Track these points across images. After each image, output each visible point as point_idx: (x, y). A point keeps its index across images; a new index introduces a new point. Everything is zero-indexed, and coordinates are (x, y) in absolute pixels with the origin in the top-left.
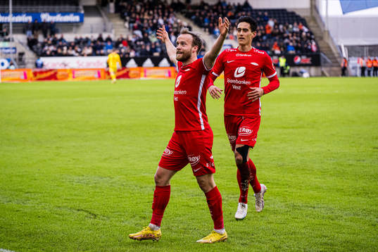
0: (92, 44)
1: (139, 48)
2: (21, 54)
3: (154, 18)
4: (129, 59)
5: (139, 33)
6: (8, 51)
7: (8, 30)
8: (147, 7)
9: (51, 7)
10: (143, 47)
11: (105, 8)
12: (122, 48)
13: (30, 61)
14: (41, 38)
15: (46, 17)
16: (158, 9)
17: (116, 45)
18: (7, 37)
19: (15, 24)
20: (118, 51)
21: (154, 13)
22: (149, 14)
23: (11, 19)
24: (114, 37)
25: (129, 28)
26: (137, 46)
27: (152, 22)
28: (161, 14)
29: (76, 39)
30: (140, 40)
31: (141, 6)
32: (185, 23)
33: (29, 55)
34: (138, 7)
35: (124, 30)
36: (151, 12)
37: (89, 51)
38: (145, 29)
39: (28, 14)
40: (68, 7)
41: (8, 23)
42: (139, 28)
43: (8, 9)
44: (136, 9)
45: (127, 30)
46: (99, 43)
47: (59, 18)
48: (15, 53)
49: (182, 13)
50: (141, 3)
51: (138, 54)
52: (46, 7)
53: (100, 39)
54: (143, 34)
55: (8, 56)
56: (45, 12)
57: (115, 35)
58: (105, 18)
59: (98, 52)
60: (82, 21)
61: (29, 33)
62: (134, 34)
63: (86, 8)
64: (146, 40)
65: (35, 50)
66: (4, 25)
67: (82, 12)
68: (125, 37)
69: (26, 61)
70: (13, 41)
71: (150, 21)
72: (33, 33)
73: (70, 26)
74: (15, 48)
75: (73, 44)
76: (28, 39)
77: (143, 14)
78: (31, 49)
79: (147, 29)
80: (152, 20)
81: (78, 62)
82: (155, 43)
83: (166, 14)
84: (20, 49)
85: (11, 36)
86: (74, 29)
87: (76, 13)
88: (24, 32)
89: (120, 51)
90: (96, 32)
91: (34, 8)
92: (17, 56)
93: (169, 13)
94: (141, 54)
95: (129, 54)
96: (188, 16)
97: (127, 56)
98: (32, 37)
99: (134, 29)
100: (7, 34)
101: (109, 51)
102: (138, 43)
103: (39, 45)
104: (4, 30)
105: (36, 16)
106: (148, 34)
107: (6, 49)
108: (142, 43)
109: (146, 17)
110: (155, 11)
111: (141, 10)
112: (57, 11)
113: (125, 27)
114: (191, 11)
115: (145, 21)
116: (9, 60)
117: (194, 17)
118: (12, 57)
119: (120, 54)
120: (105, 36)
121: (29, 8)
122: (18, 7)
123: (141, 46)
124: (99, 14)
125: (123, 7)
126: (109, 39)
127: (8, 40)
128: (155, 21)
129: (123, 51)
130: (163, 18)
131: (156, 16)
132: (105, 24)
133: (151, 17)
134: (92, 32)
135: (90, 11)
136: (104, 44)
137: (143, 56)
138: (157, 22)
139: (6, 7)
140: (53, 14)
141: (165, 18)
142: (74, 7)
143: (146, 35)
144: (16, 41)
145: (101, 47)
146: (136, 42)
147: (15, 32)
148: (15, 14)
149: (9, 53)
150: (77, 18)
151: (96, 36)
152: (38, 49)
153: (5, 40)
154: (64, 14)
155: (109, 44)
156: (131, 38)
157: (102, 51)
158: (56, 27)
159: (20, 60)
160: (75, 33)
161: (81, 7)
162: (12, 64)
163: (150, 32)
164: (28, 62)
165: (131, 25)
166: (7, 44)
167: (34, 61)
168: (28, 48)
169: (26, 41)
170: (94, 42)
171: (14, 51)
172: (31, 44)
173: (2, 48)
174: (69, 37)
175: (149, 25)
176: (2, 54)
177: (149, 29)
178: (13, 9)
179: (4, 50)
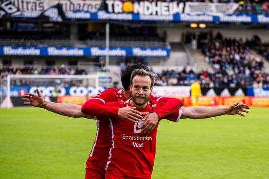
0: (178, 76)
1: (218, 80)
2: (116, 84)
3: (231, 54)
4: (209, 89)
5: (217, 67)
6: (104, 80)
7: (105, 62)
8: (225, 45)
9: (142, 44)
10: (222, 79)
11: (188, 45)
12: (203, 80)
15: (137, 52)
16: (235, 46)
17: (198, 77)
18: (104, 69)
19: (111, 57)
20: (199, 82)
21: (231, 49)
22: (227, 51)
23: (107, 53)
24: (197, 70)
25: (210, 63)
26: (216, 78)
27: (230, 58)
28: (238, 51)
29: (163, 71)
30: (219, 73)
31: (220, 44)
32: (258, 59)
34: (218, 45)
35: (204, 64)
36: (229, 49)
37: (175, 81)
38: (223, 64)
39: (122, 49)
40: (156, 44)
41: (104, 57)
42: (219, 62)
43: (105, 44)
44: (215, 46)
45: (207, 64)
46: (183, 75)
47: (148, 53)
48: (110, 82)
49: (255, 50)
50: (219, 41)
51: (217, 85)
52: (138, 43)
53: (184, 72)
54: (221, 68)
55: (105, 85)
56: (136, 47)
57: (198, 68)
58: (189, 54)
59: (182, 83)
60: (168, 56)
61: (123, 65)
62: (213, 68)
63: (172, 45)
64: (224, 74)
66: (101, 58)
67: (169, 48)
68: (205, 70)
71: (228, 57)
72: (126, 65)
73: (158, 60)
74: (110, 78)
75: (161, 76)
77: (222, 51)
79: (224, 63)
80: (229, 56)
81: (165, 91)
82: (232, 76)
83: (242, 51)
84: (115, 79)
85: (107, 67)
86: (162, 62)
87: (163, 49)
88: (118, 64)
89: (202, 82)
90: (181, 65)
91: (127, 44)
92: (112, 85)
93: (244, 49)
94: (220, 85)
95: (209, 85)
96: (261, 53)
97: (207, 87)
99: (214, 63)
100: (104, 65)
101: (192, 82)
102: (218, 76)
104: (102, 63)
105: (129, 52)
106: (226, 68)
107: (103, 78)
108: (220, 76)
109: (224, 53)
110: (232, 48)
111: (220, 47)
112: (147, 46)
113: (205, 62)
114: (263, 48)
115: (224, 57)
116: (105, 88)
117: (265, 54)
118: (108, 85)
119: (201, 84)
120: (188, 69)
121: (123, 44)
122: (114, 43)
123: (219, 78)
124: (183, 50)
125: (205, 44)
126: (191, 72)
127: (105, 71)
128: (232, 57)
129: (204, 82)
130: (239, 54)
131: (233, 52)
132: (188, 59)
133: (229, 53)
134: (177, 65)
135: (176, 47)
136: (187, 76)
137: (222, 87)
138: (234, 57)
139: (103, 42)
140: (144, 49)
141: (241, 54)
142: (161, 44)
143: (224, 69)
144: (112, 72)
145: (185, 79)
146: (215, 75)
147: (111, 64)
148: (111, 48)
149: (105, 82)
150: (164, 53)
151: (180, 69)
153: (102, 71)
154: (153, 49)
155: (192, 76)
156: (211, 71)
157: (186, 82)
158: (147, 60)
160: (163, 65)
161: (168, 44)
163: (228, 66)
165: (212, 60)
166: (103, 75)
169: (119, 72)
170: (179, 74)
171: (109, 80)
173: (99, 78)
174: (158, 70)
175: (227, 60)
176: (100, 82)
177: (227, 63)
178: (110, 44)
179: (101, 80)
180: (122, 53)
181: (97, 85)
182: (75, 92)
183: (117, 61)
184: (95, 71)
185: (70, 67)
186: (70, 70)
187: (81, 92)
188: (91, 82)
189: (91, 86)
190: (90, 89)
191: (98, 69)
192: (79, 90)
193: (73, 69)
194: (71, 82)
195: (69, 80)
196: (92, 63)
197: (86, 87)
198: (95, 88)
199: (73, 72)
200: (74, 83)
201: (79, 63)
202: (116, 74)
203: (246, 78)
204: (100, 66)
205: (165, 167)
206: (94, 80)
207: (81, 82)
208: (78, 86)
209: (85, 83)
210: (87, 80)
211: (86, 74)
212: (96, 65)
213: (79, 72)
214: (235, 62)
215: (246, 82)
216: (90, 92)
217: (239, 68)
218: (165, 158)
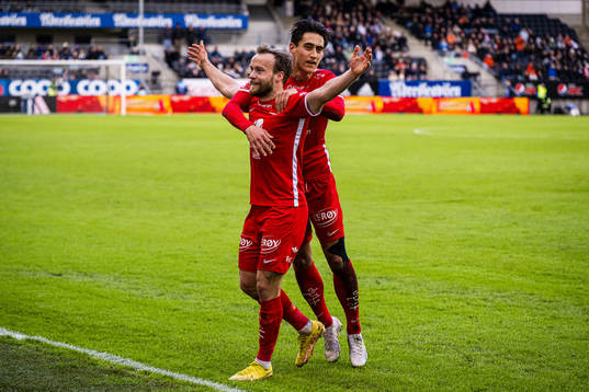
2: (156, 74)
3: (351, 24)
6: (136, 68)
7: (137, 38)
8: (342, 8)
9: (200, 6)
11: (279, 9)
13: (169, 83)
14: (184, 51)
15: (192, 21)
16: (357, 11)
18: (135, 49)
19: (147, 29)
21: (351, 16)
22: (344, 19)
23: (140, 22)
26: (327, 65)
27: (349, 31)
28: (361, 18)
29: (236, 53)
30: (330, 56)
31: (333, 7)
32: (398, 33)
33: (167, 76)
34: (329, 9)
36: (347, 16)
38: (337, 41)
39: (166, 15)
40: (225, 7)
41: (137, 28)
43: (138, 7)
44: (324, 11)
47: (211, 22)
48: (146, 71)
49: (392, 18)
50: (332, 3)
52: (192, 6)
54: (335, 47)
55: (137, 77)
56: (191, 13)
58: (280, 23)
60: (245, 27)
61: (168, 42)
63: (252, 8)
64: (339, 57)
65: (176, 67)
66: (131, 32)
67: (246, 13)
69: (163, 84)
70: (144, 53)
71: (345, 30)
72: (173, 43)
73: (227, 35)
74: (146, 65)
75: (232, 60)
76: (166, 53)
77: (336, 18)
78: (171, 66)
79: (340, 39)
80: (349, 27)
83: (370, 19)
84: (155, 66)
85: (141, 46)
86: (234, 38)
87: (237, 15)
88: (160, 41)
91: (175, 7)
92: (149, 76)
93: (374, 15)
96: (401, 22)
98: (172, 49)
100: (135, 44)
102: (328, 61)
103: (182, 61)
104: (131, 39)
105: (178, 19)
106: (343, 48)
107: (134, 65)
108: (333, 61)
109: (340, 22)
110: (354, 14)
111: (332, 13)
112: (209, 12)
114: (405, 15)
115: (339, 29)
116: (138, 82)
117: (410, 24)
118: (142, 77)
121: (167, 7)
122: (151, 5)
123: (331, 65)
124: (271, 18)
125: (306, 7)
127: (137, 53)
128: (352, 29)
130: (364, 25)
131: (355, 21)
132: (279, 32)
133: (348, 23)
134: (259, 43)
135: (258, 12)
138: (356, 29)
139: (134, 4)
140: (203, 15)
141: (368, 25)
142: (233, 7)
143: (339, 49)
144: (149, 55)
147: (147, 41)
148: (148, 14)
149: (137, 72)
150: (238, 23)
152: (180, 66)
153: (133, 53)
154: (218, 16)
158: (208, 34)
159: (154, 82)
160: (236, 44)
161: (244, 7)
162: (142, 88)
163: (346, 45)
164: (166, 86)
166: (134, 59)
167: (174, 84)
168: (166, 65)
171: (144, 68)
172: (171, 59)
173: (127, 65)
174: (227, 50)
175: (344, 35)
176: (128, 72)
177: (344, 40)
178: (145, 7)
179: (130, 68)
180: (167, 22)
181: (123, 77)
182: (86, 88)
183: (157, 35)
184: (121, 53)
185: (77, 46)
186: (78, 50)
187: (97, 88)
188: (112, 72)
189: (113, 78)
190: (111, 83)
191: (126, 50)
192: (92, 85)
193: (84, 49)
194: (80, 71)
195: (76, 68)
196: (117, 40)
197: (106, 80)
198: (120, 81)
199: (82, 55)
200: (84, 72)
201: (93, 40)
202: (156, 58)
203: (376, 65)
204: (128, 44)
205: (223, 214)
206: (119, 70)
207: (96, 71)
208: (92, 79)
209: (103, 73)
210: (107, 68)
211: (106, 58)
212: (122, 43)
213: (93, 55)
214: (358, 37)
215: (376, 71)
216: (113, 88)
217: (364, 48)
218: (224, 198)
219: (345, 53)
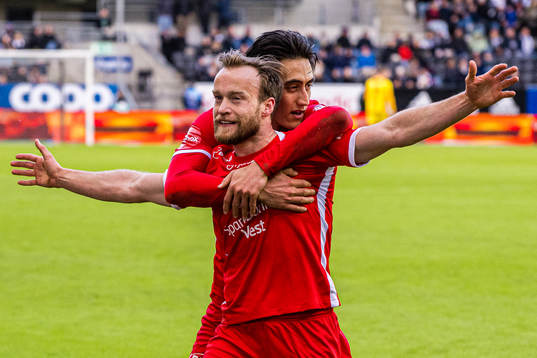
0: (323, 54)
1: (441, 67)
2: (145, 74)
4: (414, 93)
5: (440, 27)
6: (111, 65)
7: (113, 13)
10: (452, 64)
12: (398, 64)
13: (167, 91)
14: (194, 36)
17: (384, 57)
18: (110, 31)
24: (381, 37)
25: (417, 16)
26: (437, 60)
30: (443, 46)
33: (165, 78)
35: (402, 18)
38: (455, 19)
42: (444, 15)
45: (410, 19)
46: (341, 51)
48: (128, 70)
51: (438, 82)
53: (343, 41)
54: (452, 29)
55: (112, 79)
57: (382, 31)
59: (337, 73)
61: (165, 20)
62: (428, 30)
64: (460, 47)
65: (180, 64)
66: (102, 1)
68: (404, 37)
69: (157, 91)
70: (125, 39)
72: (175, 22)
74: (128, 59)
76: (163, 38)
78: (170, 60)
79: (461, 17)
82: (482, 55)
84: (143, 61)
85: (120, 27)
86: (279, 13)
88: (152, 18)
89: (394, 72)
90: (332, 23)
92: (133, 78)
94: (446, 80)
95: (415, 80)
97: (410, 85)
98: (173, 32)
99: (430, 16)
100: (110, 22)
101: (367, 70)
102: (440, 53)
103: (190, 52)
104: (103, 13)
106: (465, 31)
107: (107, 59)
108: (449, 53)
113: (406, 12)
116: (114, 89)
118: (121, 80)
119: (394, 78)
120: (355, 34)
123: (445, 60)
126: (365, 42)
127: (114, 39)
129: (401, 71)
134: (322, 22)
136: (352, 52)
137: (452, 86)
143: (459, 33)
144: (133, 41)
145: (345, 62)
146: (432, 50)
147: (129, 17)
149: (114, 71)
151: (332, 33)
152: (186, 61)
153: (105, 39)
155: (366, 53)
156: (423, 42)
157: (349, 72)
159: (142, 88)
162: (121, 99)
163: (470, 26)
164: (162, 95)
165: (423, 7)
166: (108, 49)
167: (179, 92)
168: (162, 60)
169: (156, 43)
170: (329, 48)
171: (125, 65)
172: (171, 48)
173: (96, 59)
175: (467, 10)
176: (97, 71)
177: (467, 17)
179: (102, 64)
181: (89, 78)
182: (26, 98)
183: (148, 8)
184: (85, 39)
185: (10, 26)
186: (11, 33)
187: (45, 98)
188: (71, 70)
189: (73, 82)
190: (69, 89)
191: (93, 31)
192: (36, 93)
193: (21, 30)
194: (16, 68)
195: (9, 64)
196: (77, 15)
197: (59, 85)
198: (83, 86)
199: (19, 40)
200: (23, 71)
201: (38, 16)
202: (145, 47)
203: (522, 62)
204: (98, 23)
206: (82, 64)
207: (42, 69)
208: (36, 83)
209: (54, 72)
210: (62, 63)
211: (59, 46)
212: (86, 21)
213: (37, 42)
214: (492, 13)
215: (522, 72)
216: (71, 98)
217: (502, 32)
219: (469, 40)
